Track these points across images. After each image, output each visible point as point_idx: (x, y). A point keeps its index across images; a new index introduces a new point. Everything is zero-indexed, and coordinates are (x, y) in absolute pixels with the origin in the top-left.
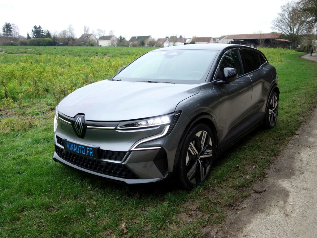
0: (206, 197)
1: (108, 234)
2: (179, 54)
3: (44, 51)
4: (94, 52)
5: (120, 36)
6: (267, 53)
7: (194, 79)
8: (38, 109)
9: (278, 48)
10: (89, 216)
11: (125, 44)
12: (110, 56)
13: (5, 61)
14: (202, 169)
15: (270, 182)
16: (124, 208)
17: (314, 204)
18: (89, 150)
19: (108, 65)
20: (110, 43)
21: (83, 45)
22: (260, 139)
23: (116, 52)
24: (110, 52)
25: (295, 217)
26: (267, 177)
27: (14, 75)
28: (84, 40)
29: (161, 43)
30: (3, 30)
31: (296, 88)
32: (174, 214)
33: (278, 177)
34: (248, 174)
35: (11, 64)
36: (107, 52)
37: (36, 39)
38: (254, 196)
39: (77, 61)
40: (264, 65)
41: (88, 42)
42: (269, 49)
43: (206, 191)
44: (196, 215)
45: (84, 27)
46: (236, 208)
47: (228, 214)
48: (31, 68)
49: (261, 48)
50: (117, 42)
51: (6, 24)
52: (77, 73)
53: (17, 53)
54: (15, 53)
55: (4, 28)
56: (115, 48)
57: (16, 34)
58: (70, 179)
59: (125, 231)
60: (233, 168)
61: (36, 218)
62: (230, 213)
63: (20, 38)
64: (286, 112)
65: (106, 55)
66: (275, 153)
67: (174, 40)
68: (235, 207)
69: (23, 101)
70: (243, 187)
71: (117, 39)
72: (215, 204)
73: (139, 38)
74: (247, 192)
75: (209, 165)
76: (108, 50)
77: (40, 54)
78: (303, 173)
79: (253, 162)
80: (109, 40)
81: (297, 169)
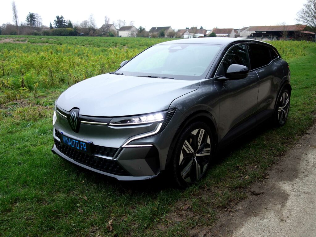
0: (200, 196)
1: (93, 230)
2: (183, 48)
3: (65, 41)
4: (113, 42)
5: (140, 27)
6: (289, 46)
7: (195, 75)
8: (52, 99)
9: (302, 40)
10: (78, 211)
11: (144, 35)
12: (128, 47)
13: (27, 51)
14: (198, 168)
15: (270, 184)
16: (114, 204)
17: (314, 210)
18: (82, 145)
19: (125, 56)
20: (130, 34)
21: (103, 35)
22: (267, 137)
23: (135, 43)
24: (128, 43)
25: (291, 223)
26: (268, 178)
27: (33, 64)
28: (105, 31)
29: (181, 34)
30: (27, 19)
31: (315, 84)
32: (164, 213)
33: (279, 179)
34: (248, 174)
35: (32, 54)
36: (126, 43)
37: (58, 29)
38: (251, 197)
39: (96, 52)
40: (275, 60)
41: (108, 33)
42: (293, 42)
43: (201, 191)
44: (187, 216)
45: (104, 17)
46: (230, 210)
47: (220, 216)
48: (50, 58)
49: (284, 41)
50: (137, 33)
51: (30, 14)
52: (93, 63)
53: (39, 43)
54: (37, 43)
55: (28, 18)
56: (134, 39)
57: (39, 24)
58: (66, 172)
59: (111, 228)
60: (234, 167)
61: (27, 210)
62: (223, 215)
63: (43, 28)
64: (299, 109)
65: (125, 45)
66: (280, 153)
67: (194, 31)
68: (228, 208)
69: (39, 91)
70: (240, 188)
71: (137, 30)
72: (208, 204)
73: (159, 28)
74: (244, 193)
75: (206, 164)
76: (127, 40)
77: (61, 44)
78: (307, 176)
79: (256, 162)
80: (129, 31)
81: (302, 171)
